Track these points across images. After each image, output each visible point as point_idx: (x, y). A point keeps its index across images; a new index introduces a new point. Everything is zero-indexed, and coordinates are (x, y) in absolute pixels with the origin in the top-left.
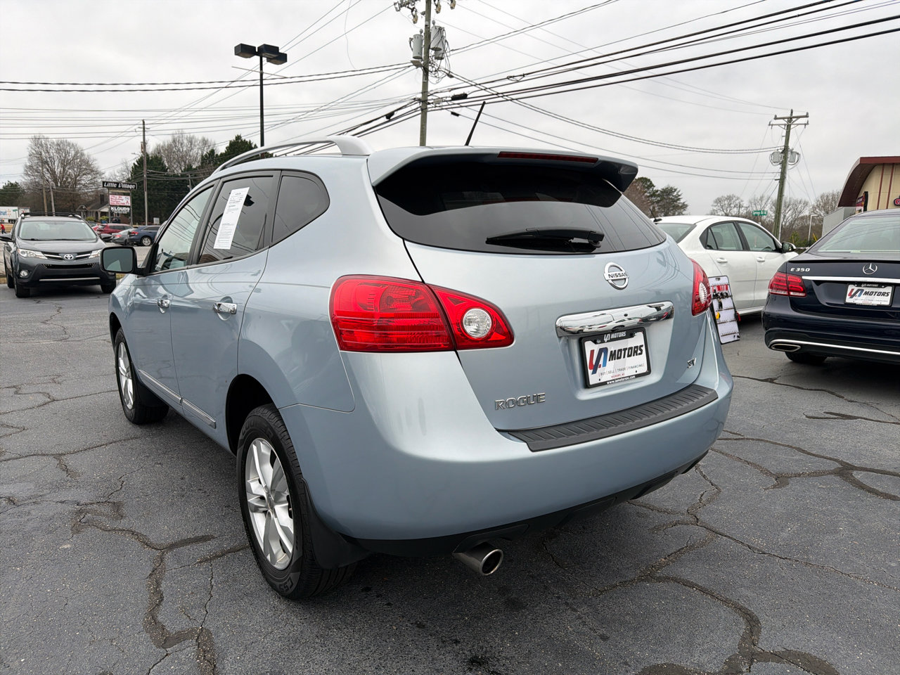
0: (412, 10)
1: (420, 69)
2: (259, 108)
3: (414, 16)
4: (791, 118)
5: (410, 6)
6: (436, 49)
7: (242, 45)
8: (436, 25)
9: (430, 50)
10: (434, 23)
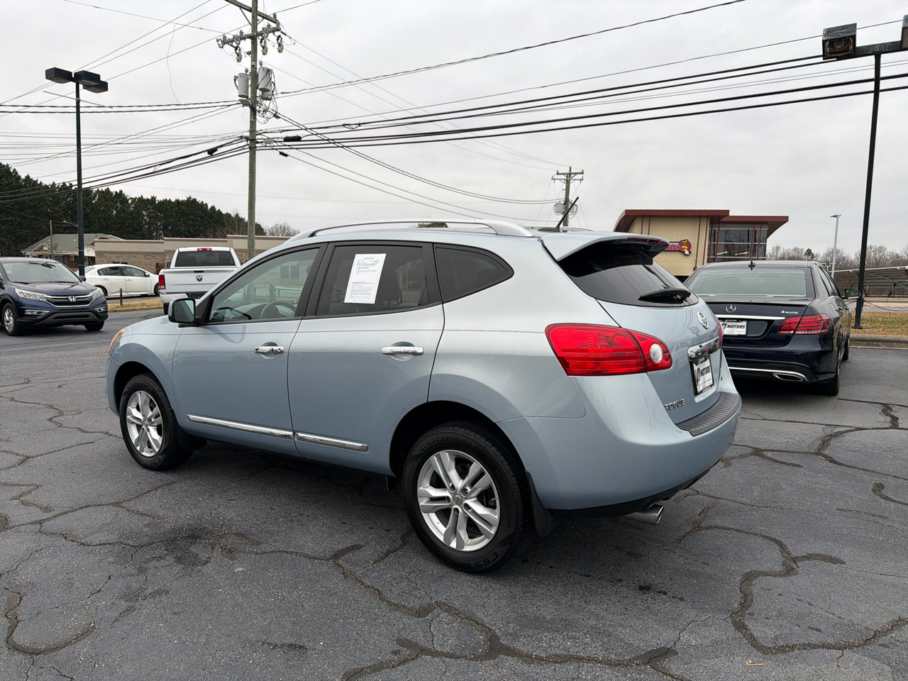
0: (236, 48)
1: (248, 109)
2: (76, 136)
3: (238, 55)
4: (570, 174)
5: (234, 44)
6: (264, 90)
7: (56, 69)
8: (263, 66)
9: (258, 91)
10: (261, 64)
